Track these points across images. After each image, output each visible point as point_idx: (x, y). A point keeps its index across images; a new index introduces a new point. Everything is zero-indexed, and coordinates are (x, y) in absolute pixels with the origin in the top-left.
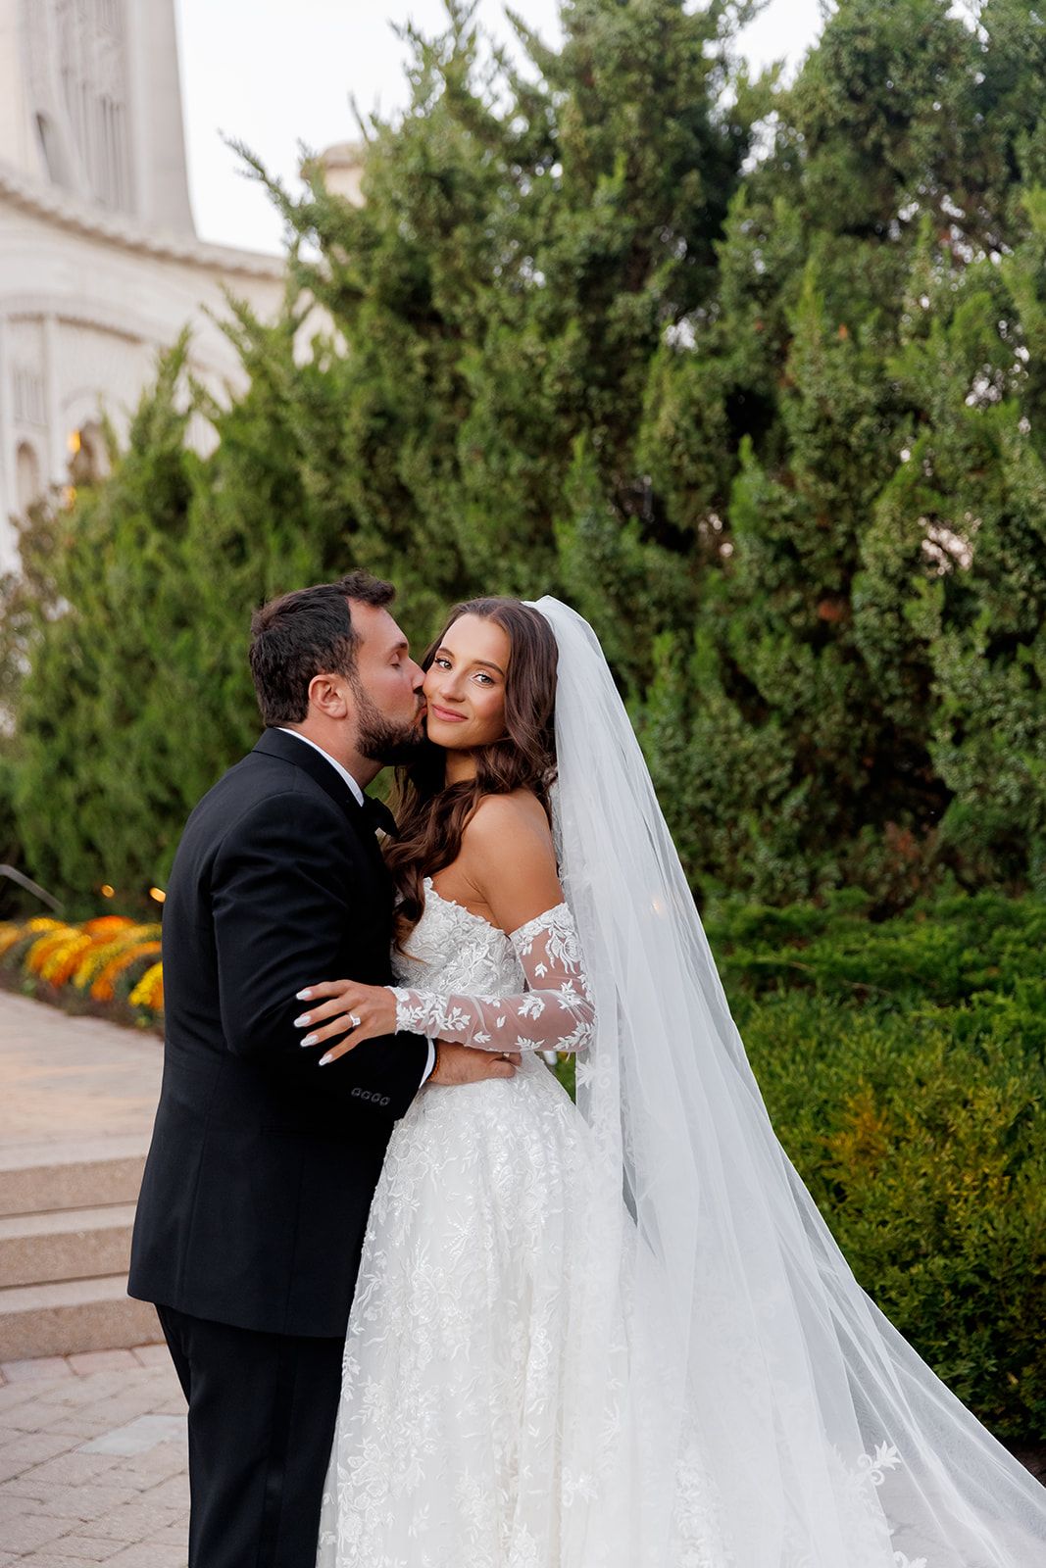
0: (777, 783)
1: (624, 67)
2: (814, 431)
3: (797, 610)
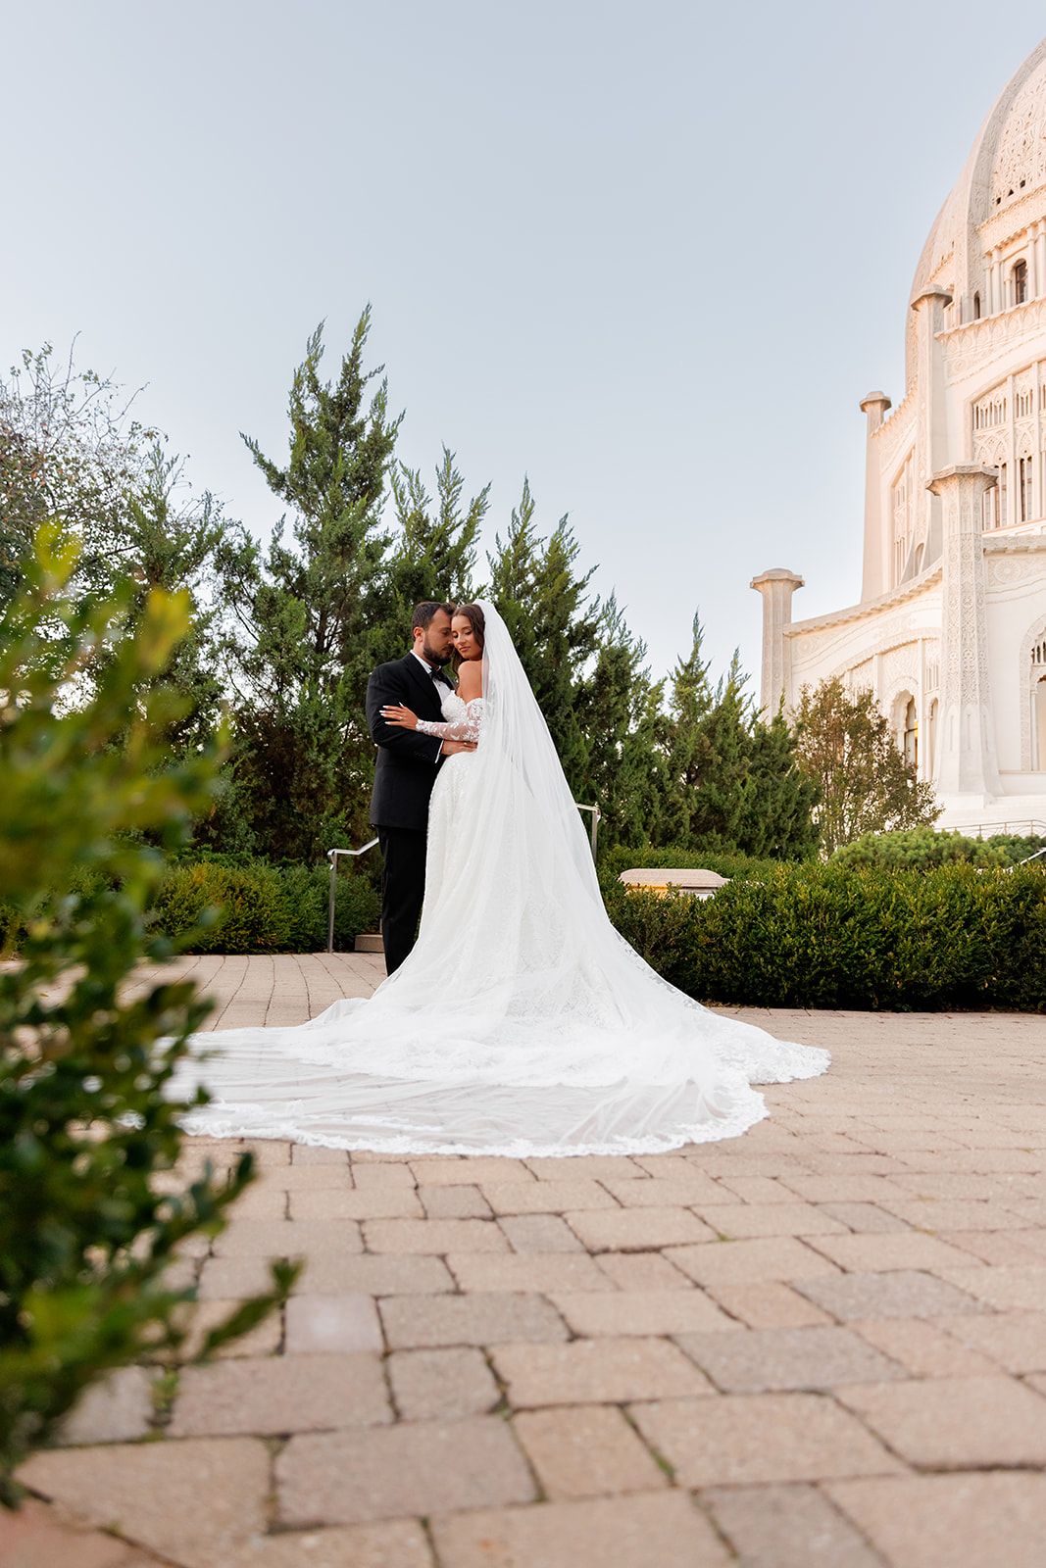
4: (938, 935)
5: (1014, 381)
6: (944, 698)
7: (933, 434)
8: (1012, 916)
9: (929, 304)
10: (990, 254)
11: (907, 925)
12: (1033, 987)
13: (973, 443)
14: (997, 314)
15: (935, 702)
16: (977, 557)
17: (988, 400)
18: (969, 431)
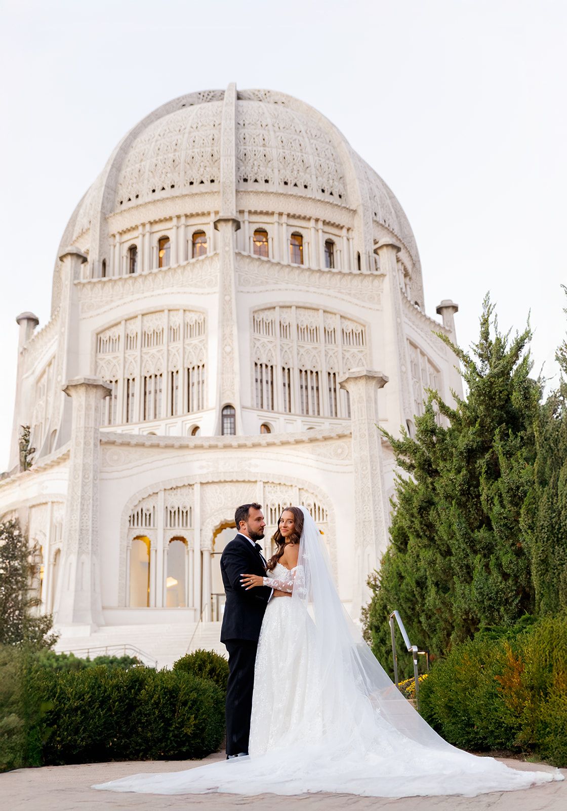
0: (511, 597)
1: (479, 396)
2: (508, 492)
3: (513, 545)
4: (84, 712)
5: (126, 324)
6: (65, 549)
7: (69, 351)
8: (127, 699)
9: (71, 260)
10: (114, 236)
11: (67, 706)
12: (136, 743)
13: (96, 362)
14: (116, 277)
15: (58, 552)
16: (95, 445)
17: (109, 333)
18: (93, 353)
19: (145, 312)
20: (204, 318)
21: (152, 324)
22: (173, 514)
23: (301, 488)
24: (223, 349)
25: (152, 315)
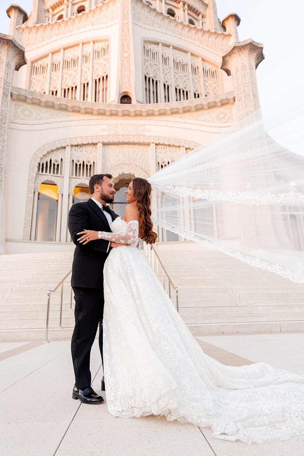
5: (52, 56)
10: (48, 11)
13: (31, 81)
17: (40, 63)
18: (29, 74)
19: (66, 46)
20: (108, 44)
21: (70, 54)
22: (78, 166)
23: (187, 147)
24: (122, 55)
25: (70, 49)
